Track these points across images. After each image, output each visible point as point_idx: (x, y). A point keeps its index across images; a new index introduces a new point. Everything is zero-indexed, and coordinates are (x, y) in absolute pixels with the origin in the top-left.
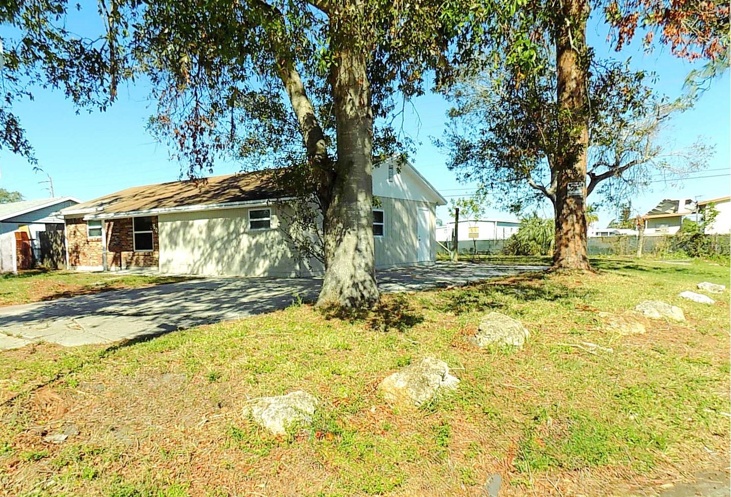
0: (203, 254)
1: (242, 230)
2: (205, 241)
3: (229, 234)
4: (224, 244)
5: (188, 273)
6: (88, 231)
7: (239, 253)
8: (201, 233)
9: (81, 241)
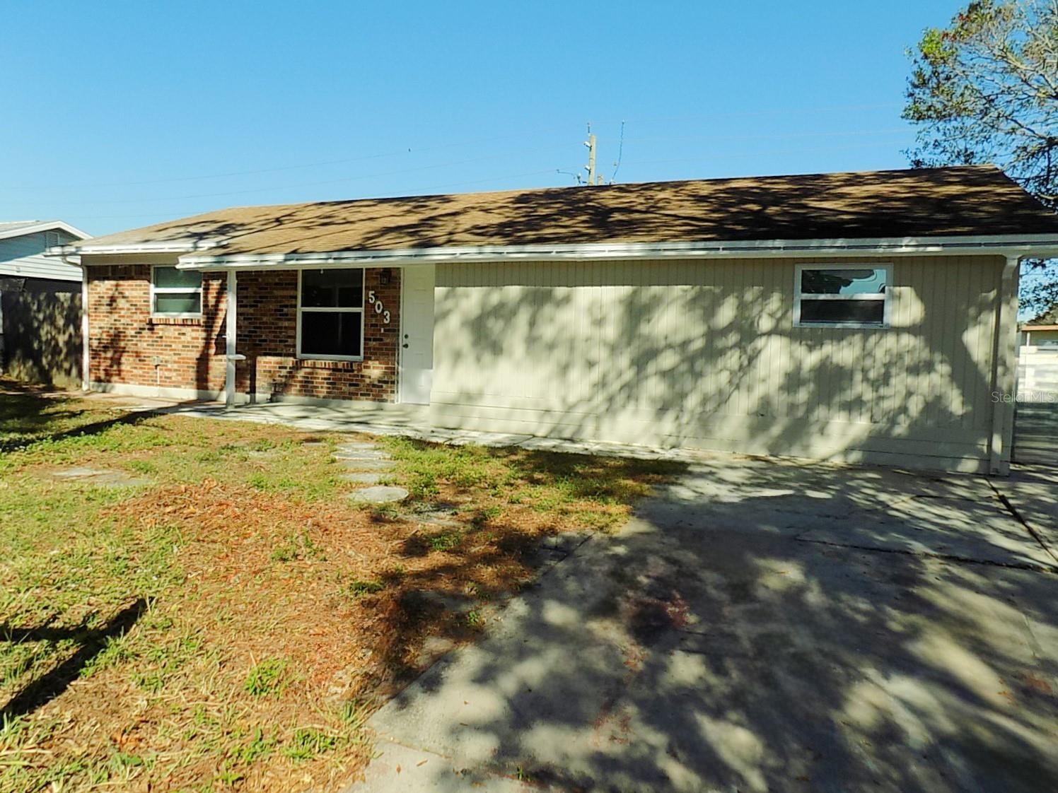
0: (602, 384)
1: (765, 324)
2: (614, 349)
3: (712, 334)
4: (691, 360)
5: (541, 433)
6: (152, 298)
7: (750, 389)
8: (599, 322)
9: (128, 320)
